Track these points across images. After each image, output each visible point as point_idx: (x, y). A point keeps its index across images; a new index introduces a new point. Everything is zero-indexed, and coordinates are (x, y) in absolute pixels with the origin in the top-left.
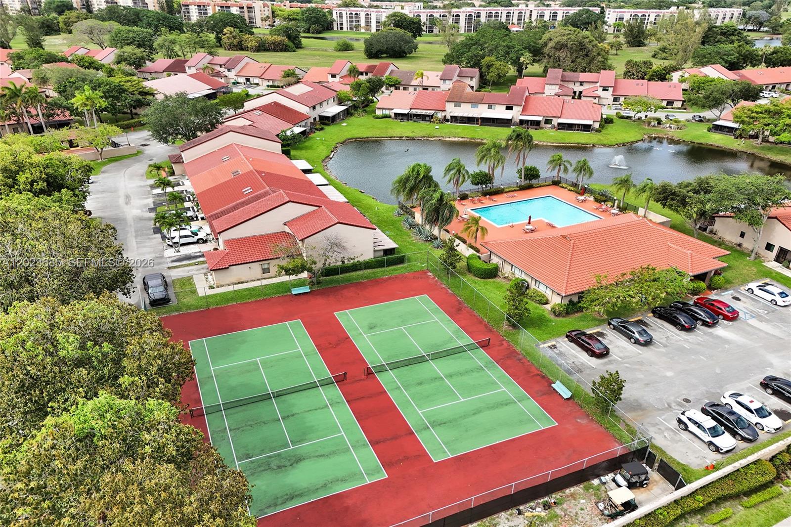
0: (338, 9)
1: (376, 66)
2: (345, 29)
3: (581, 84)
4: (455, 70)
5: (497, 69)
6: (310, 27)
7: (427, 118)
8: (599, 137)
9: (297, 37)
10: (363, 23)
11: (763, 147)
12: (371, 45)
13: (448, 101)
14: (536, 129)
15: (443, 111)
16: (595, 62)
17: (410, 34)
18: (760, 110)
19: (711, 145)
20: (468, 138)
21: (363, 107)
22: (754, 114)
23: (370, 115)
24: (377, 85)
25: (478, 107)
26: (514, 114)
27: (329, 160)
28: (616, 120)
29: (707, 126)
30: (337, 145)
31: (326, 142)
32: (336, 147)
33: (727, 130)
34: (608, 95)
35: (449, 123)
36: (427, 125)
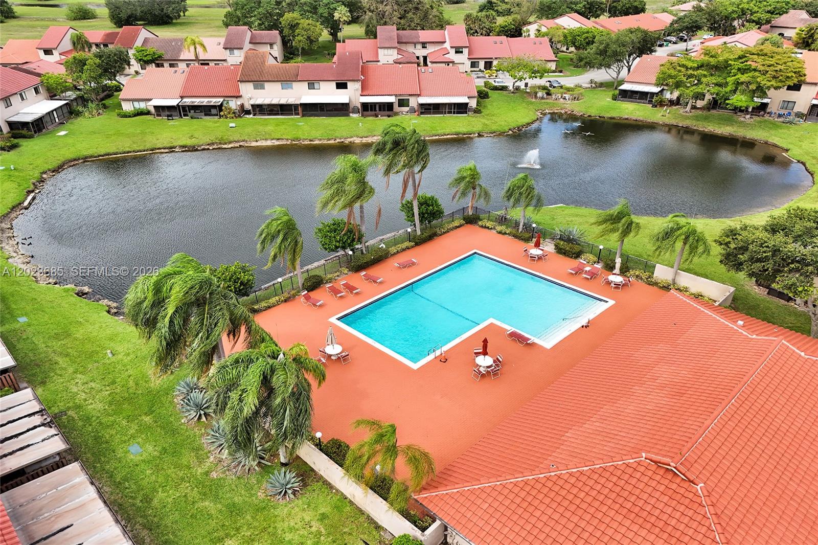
1: (124, 34)
3: (424, 45)
4: (244, 34)
5: (306, 31)
8: (484, 121)
11: (697, 116)
13: (241, 82)
14: (389, 116)
15: (237, 97)
16: (431, 17)
18: (695, 66)
19: (627, 119)
20: (287, 140)
21: (99, 100)
22: (691, 72)
23: (112, 113)
24: (116, 62)
25: (292, 88)
26: (351, 95)
27: (21, 212)
28: (490, 93)
29: (611, 93)
30: (44, 176)
31: (17, 174)
32: (42, 181)
33: (638, 96)
34: (463, 59)
35: (251, 116)
36: (216, 122)
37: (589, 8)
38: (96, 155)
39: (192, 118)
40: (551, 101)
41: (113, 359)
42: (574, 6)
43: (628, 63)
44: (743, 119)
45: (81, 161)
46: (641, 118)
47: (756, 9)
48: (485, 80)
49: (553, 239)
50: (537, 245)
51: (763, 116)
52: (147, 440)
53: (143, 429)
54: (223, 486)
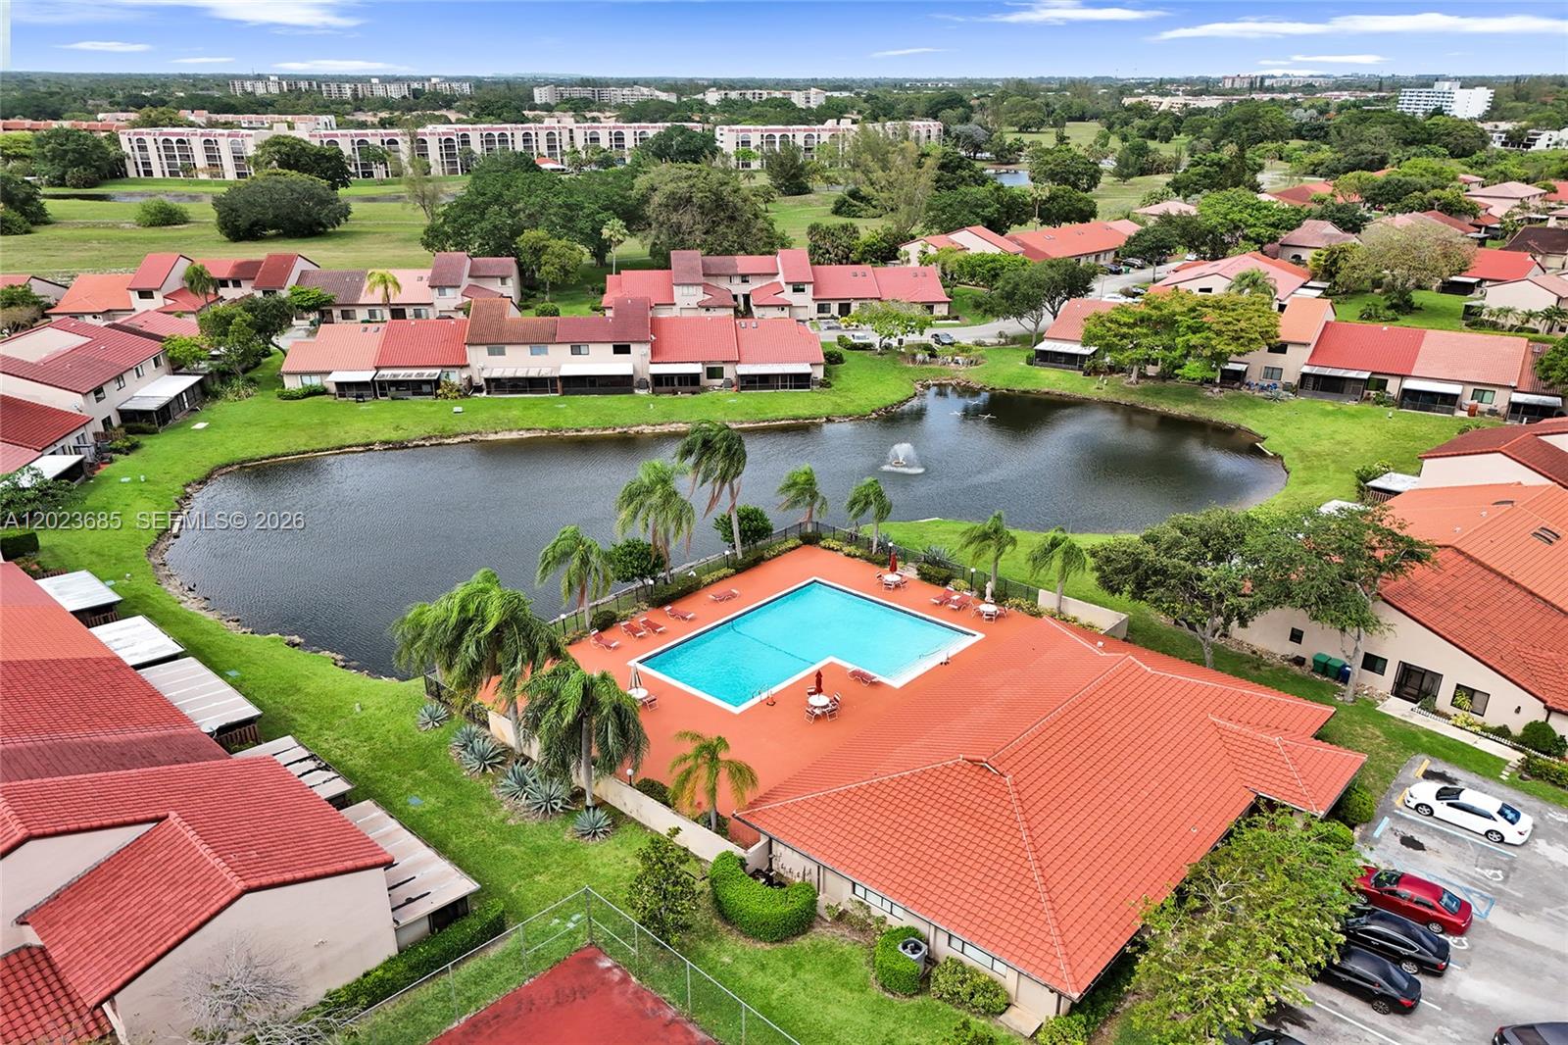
0: (132, 131)
1: (258, 264)
2: (157, 174)
3: (744, 278)
4: (461, 263)
5: (559, 256)
6: (65, 173)
7: (426, 388)
8: (834, 399)
9: (30, 198)
10: (200, 159)
11: (1145, 389)
12: (233, 210)
13: (470, 344)
14: (694, 393)
15: (462, 367)
16: (755, 231)
17: (325, 183)
18: (1132, 321)
19: (1047, 393)
20: (542, 430)
21: (245, 371)
22: (1125, 330)
23: (270, 393)
24: (275, 317)
25: (547, 353)
26: (635, 363)
27: (170, 542)
28: (846, 354)
29: (1025, 354)
30: (189, 490)
31: (151, 488)
32: (187, 497)
33: (1063, 359)
34: (806, 300)
35: (484, 394)
36: (431, 405)
37: (1007, 212)
38: (257, 457)
39: (393, 398)
40: (936, 367)
41: (364, 714)
42: (979, 210)
43: (1053, 308)
44: (1209, 394)
45: (236, 467)
46: (1067, 392)
47: (1251, 221)
48: (840, 333)
49: (916, 562)
50: (893, 569)
51: (1239, 389)
52: (426, 793)
53: (418, 783)
54: (523, 832)
